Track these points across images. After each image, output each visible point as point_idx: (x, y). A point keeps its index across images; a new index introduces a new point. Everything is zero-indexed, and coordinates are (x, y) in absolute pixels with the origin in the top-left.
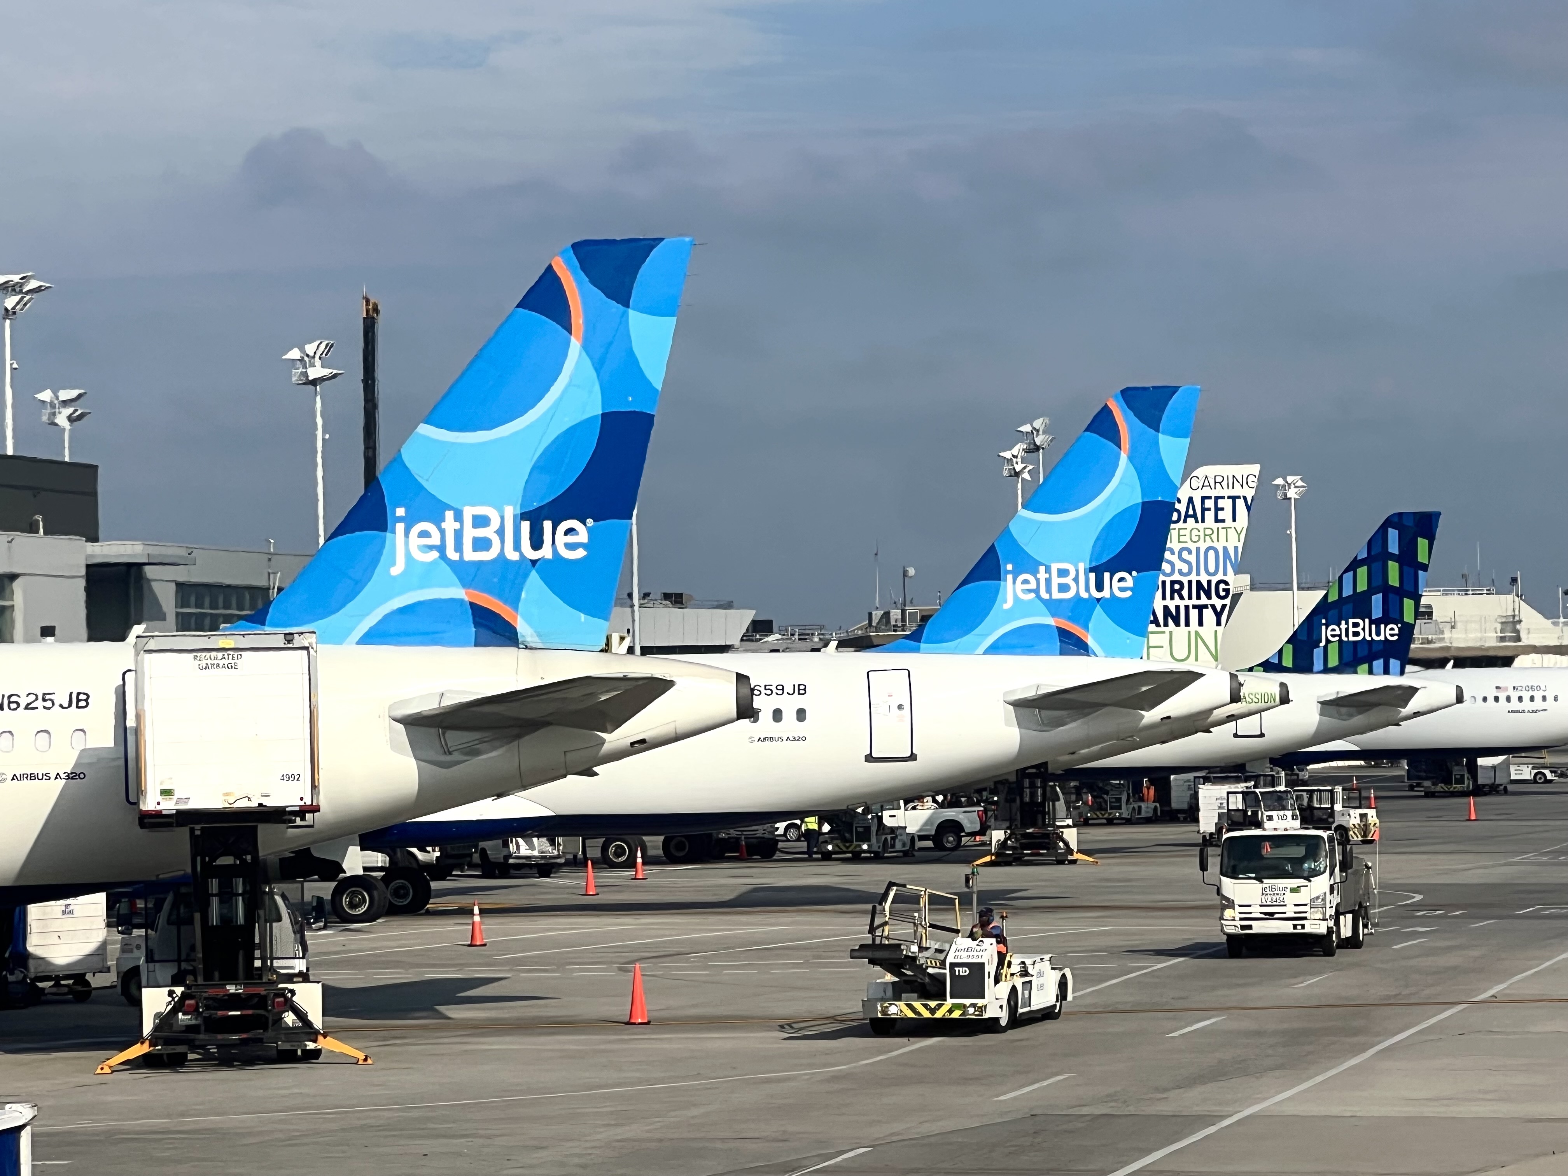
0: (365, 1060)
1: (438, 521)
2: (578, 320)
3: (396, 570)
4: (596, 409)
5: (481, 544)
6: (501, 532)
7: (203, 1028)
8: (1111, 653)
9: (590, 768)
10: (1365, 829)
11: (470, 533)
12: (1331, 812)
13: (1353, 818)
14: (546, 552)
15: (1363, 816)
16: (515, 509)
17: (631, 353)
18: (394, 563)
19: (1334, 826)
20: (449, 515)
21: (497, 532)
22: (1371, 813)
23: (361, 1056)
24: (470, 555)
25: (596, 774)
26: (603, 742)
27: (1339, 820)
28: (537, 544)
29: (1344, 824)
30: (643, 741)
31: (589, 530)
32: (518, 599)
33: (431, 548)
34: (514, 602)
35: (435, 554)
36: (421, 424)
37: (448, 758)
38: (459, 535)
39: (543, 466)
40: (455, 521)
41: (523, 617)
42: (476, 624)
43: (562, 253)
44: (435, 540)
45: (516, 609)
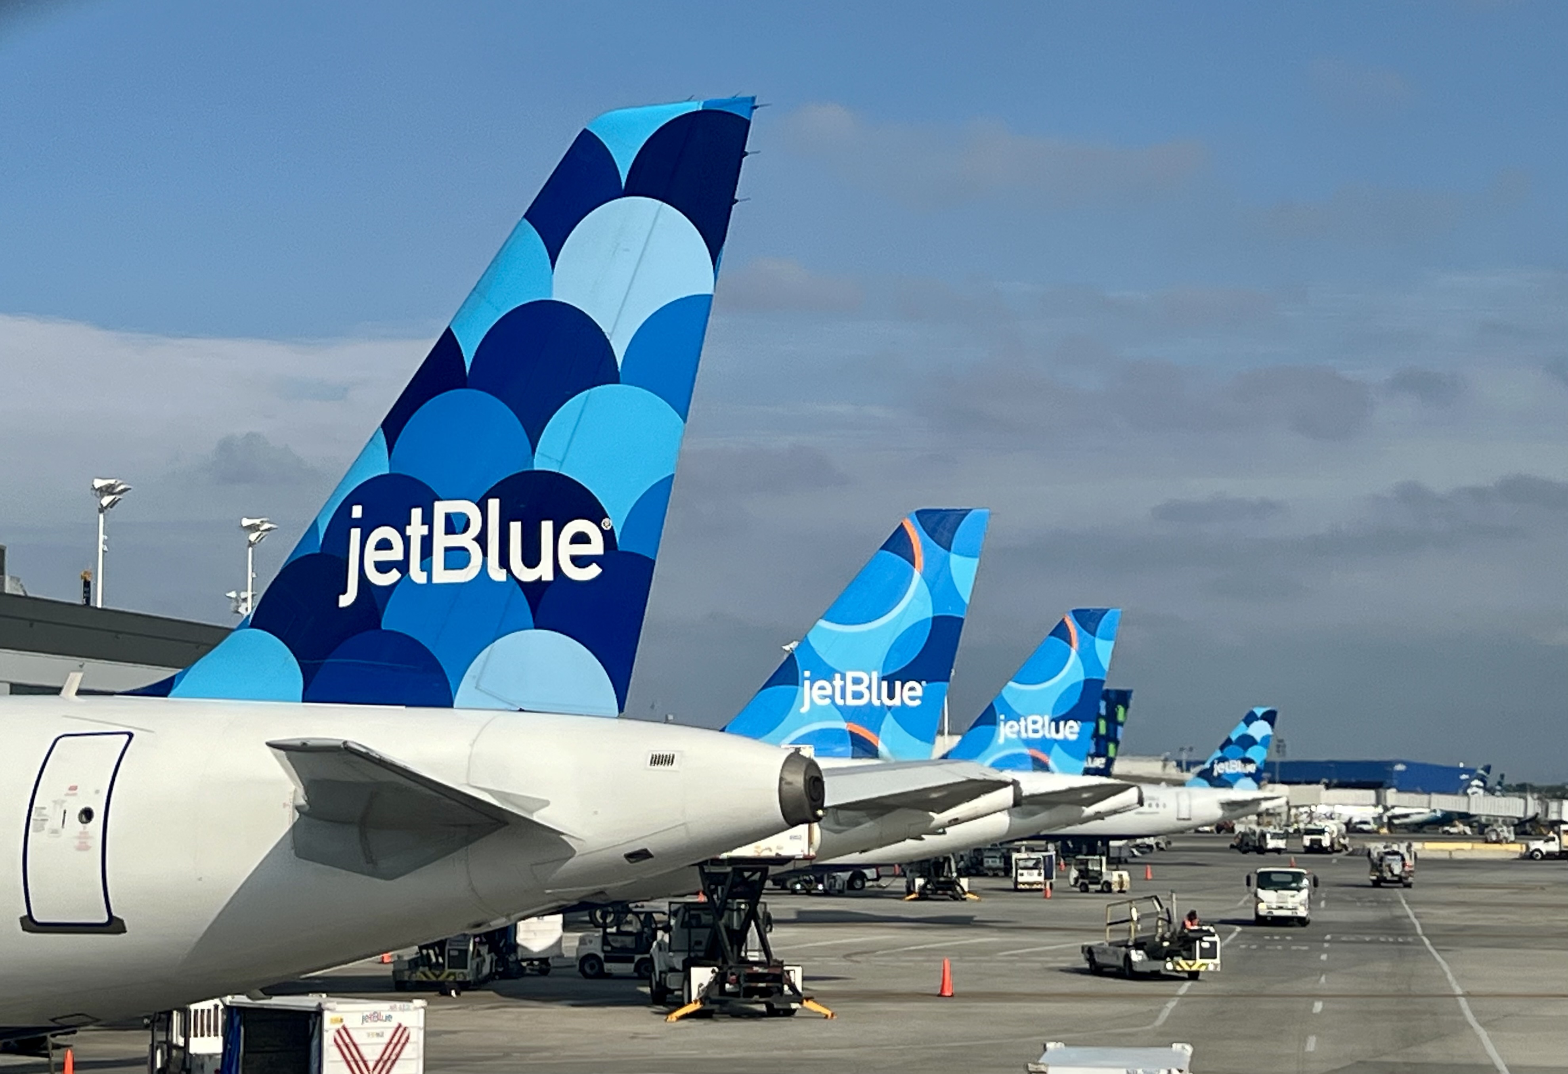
0: (832, 1015)
1: (830, 680)
2: (919, 559)
3: (805, 709)
4: (929, 614)
5: (858, 695)
6: (869, 688)
7: (742, 994)
8: (1066, 770)
9: (920, 836)
10: (1121, 884)
11: (850, 688)
12: (1101, 873)
13: (1114, 877)
14: (896, 702)
15: (1120, 876)
16: (878, 673)
17: (951, 578)
18: (802, 705)
19: (1102, 882)
20: (838, 676)
21: (867, 688)
22: (1125, 875)
23: (829, 1013)
24: (851, 702)
25: (922, 839)
26: (932, 819)
27: (1105, 878)
28: (891, 696)
29: (1109, 881)
30: (956, 820)
31: (924, 689)
32: (879, 729)
33: (826, 697)
34: (877, 730)
35: (828, 701)
36: (820, 620)
37: (838, 827)
38: (843, 689)
39: (896, 647)
40: (842, 680)
41: (882, 741)
42: (853, 744)
43: (909, 516)
44: (829, 692)
45: (878, 735)
